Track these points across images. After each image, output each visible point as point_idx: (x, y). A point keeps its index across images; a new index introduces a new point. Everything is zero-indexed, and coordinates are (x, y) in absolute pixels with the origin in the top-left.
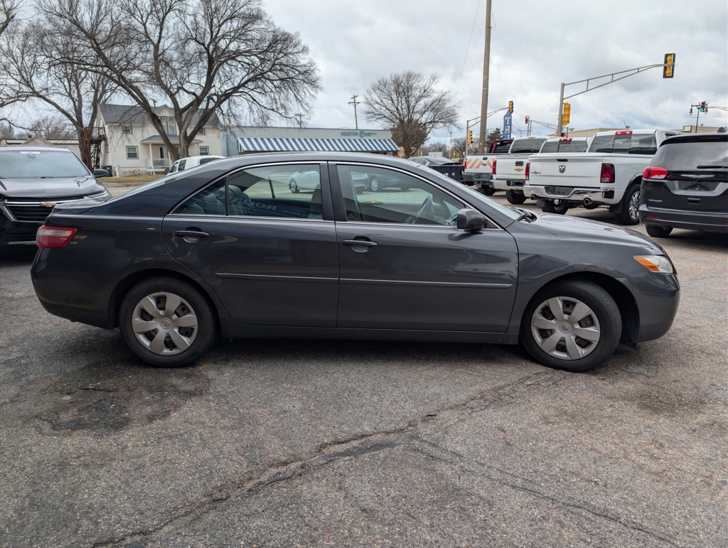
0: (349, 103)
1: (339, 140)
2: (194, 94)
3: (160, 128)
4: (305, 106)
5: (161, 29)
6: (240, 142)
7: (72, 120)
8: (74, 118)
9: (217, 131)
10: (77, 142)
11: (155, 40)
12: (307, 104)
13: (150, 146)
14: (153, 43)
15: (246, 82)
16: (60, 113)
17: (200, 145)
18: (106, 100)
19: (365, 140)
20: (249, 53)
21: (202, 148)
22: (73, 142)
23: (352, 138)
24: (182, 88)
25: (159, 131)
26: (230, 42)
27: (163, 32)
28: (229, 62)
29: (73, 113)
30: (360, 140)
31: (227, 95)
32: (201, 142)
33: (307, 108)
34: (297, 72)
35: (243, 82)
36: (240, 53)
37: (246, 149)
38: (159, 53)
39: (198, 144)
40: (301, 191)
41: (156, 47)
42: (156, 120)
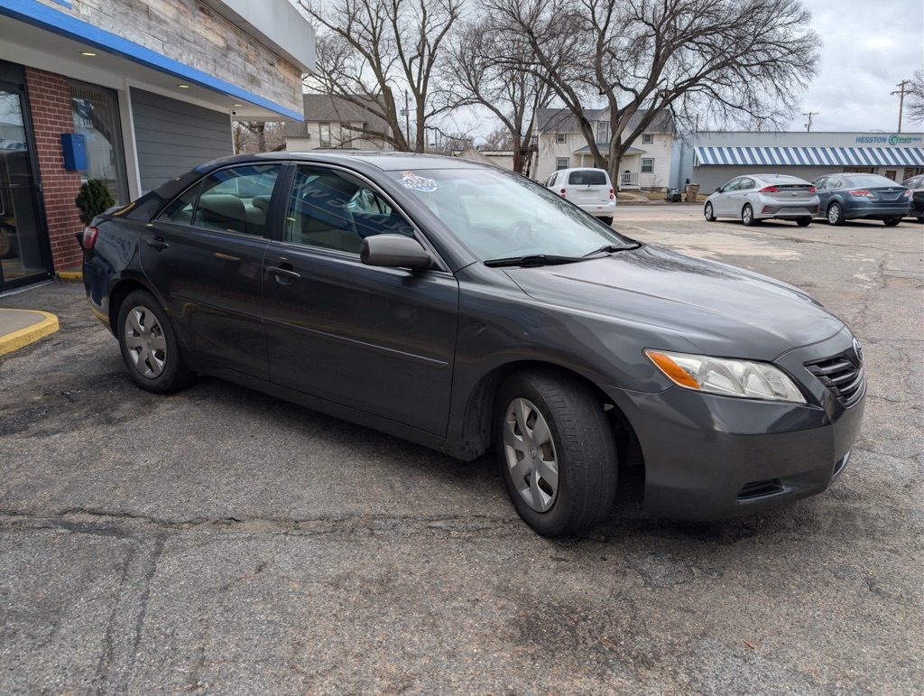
0: (893, 93)
1: (851, 149)
2: (633, 90)
3: (589, 135)
4: (787, 99)
5: (610, 11)
6: (698, 153)
7: (510, 127)
8: (514, 126)
9: (664, 138)
10: (512, 153)
11: (602, 27)
12: (793, 97)
13: (583, 157)
14: (599, 29)
15: (707, 72)
16: (500, 120)
17: (643, 156)
18: (548, 104)
19: (898, 149)
20: (714, 30)
21: (645, 161)
22: (508, 153)
23: (874, 146)
24: (619, 84)
25: (588, 140)
26: (695, 18)
27: (612, 14)
28: (687, 43)
29: (512, 122)
30: (888, 149)
31: (679, 90)
32: (644, 152)
33: (791, 103)
34: (784, 51)
35: (703, 71)
36: (701, 31)
37: (703, 162)
38: (606, 40)
39: (640, 155)
40: (718, 219)
41: (602, 34)
42: (585, 125)
